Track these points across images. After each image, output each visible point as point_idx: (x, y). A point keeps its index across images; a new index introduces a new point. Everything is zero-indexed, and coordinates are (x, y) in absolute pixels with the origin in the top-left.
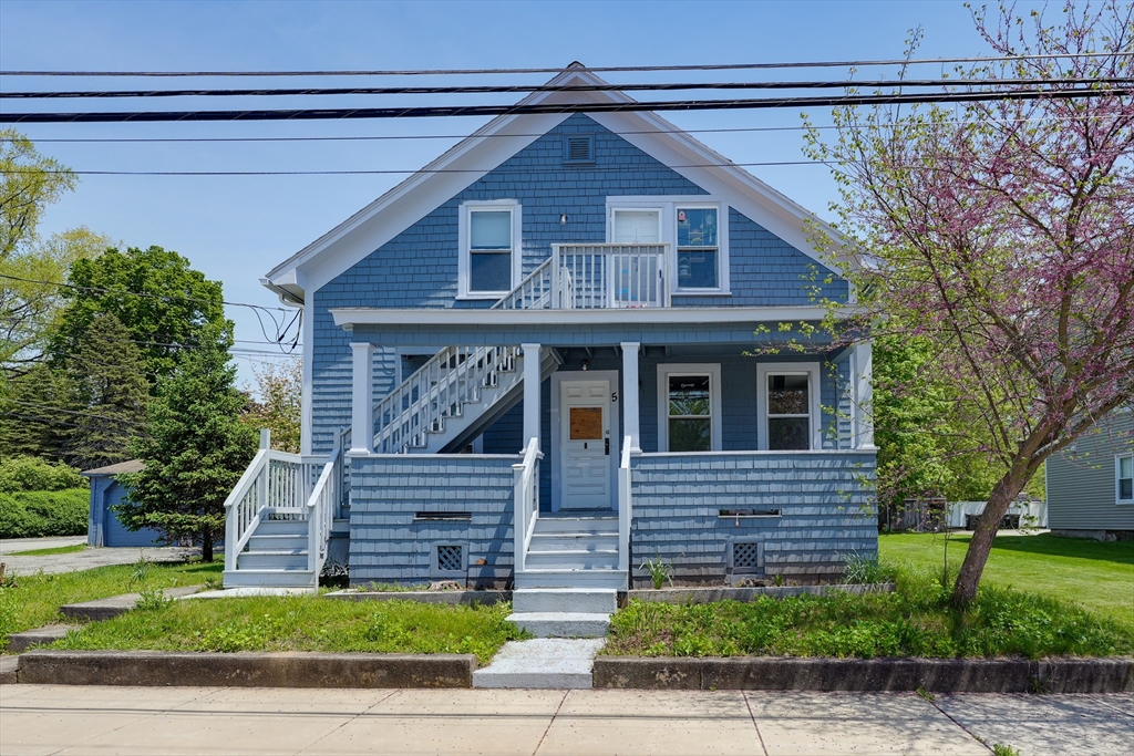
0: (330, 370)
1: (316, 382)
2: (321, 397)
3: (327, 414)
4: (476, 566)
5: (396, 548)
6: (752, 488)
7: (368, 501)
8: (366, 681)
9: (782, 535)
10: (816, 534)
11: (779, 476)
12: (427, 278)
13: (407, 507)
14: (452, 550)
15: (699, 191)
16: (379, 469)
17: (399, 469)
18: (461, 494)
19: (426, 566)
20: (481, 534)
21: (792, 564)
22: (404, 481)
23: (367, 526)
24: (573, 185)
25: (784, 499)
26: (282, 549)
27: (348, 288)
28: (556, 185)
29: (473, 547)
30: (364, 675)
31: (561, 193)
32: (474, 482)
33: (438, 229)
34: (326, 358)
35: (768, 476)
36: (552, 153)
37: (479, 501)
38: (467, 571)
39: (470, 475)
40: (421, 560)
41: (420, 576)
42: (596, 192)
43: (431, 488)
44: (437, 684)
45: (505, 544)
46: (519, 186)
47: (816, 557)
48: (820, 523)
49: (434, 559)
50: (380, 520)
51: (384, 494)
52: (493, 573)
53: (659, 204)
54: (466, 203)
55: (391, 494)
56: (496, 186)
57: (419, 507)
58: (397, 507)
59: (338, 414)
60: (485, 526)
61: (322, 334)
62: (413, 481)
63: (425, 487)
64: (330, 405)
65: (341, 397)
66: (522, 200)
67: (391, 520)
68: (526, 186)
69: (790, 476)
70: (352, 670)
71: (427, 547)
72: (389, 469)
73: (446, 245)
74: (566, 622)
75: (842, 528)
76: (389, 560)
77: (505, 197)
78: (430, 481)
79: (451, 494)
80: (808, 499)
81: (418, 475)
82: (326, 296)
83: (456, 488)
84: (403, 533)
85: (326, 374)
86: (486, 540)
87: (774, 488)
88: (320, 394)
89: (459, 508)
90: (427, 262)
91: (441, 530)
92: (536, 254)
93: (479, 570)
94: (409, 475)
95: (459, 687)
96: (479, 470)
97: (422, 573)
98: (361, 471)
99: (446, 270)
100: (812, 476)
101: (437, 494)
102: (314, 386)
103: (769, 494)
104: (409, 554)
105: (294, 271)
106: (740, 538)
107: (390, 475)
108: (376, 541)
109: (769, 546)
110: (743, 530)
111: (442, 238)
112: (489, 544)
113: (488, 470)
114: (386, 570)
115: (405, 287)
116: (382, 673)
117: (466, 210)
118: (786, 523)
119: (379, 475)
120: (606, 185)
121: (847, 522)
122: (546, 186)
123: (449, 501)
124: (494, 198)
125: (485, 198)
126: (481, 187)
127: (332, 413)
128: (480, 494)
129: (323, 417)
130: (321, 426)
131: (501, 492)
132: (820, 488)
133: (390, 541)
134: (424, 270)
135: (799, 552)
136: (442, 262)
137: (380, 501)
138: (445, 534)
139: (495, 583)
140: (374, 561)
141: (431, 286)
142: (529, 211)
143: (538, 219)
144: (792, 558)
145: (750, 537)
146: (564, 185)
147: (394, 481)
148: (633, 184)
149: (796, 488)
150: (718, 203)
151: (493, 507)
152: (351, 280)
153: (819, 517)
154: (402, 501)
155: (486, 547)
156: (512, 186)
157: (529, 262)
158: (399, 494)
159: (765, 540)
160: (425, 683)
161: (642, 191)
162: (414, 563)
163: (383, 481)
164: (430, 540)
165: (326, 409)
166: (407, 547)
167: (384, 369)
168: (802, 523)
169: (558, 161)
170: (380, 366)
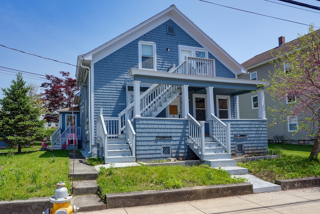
0: (99, 89)
1: (95, 93)
2: (97, 98)
3: (99, 104)
4: (174, 153)
5: (151, 148)
6: (241, 129)
7: (141, 133)
8: (226, 194)
9: (248, 142)
10: (255, 142)
11: (247, 126)
12: (129, 63)
13: (154, 135)
14: (166, 148)
15: (201, 47)
16: (145, 122)
17: (151, 122)
18: (169, 131)
19: (160, 154)
20: (175, 143)
21: (250, 150)
22: (152, 126)
23: (141, 141)
24: (169, 40)
25: (248, 132)
26: (115, 149)
27: (105, 63)
28: (165, 40)
29: (173, 147)
30: (225, 192)
31: (167, 42)
32: (172, 127)
33: (132, 48)
34: (98, 85)
35: (244, 126)
36: (164, 30)
37: (174, 133)
38: (172, 155)
39: (171, 125)
40: (159, 152)
41: (158, 157)
42: (176, 43)
43: (160, 128)
44: (244, 193)
45: (182, 146)
46: (155, 38)
47: (255, 148)
48: (256, 139)
49: (162, 151)
50: (145, 139)
51: (146, 130)
52: (179, 155)
53: (192, 49)
54: (140, 41)
55: (149, 130)
56: (149, 37)
57: (157, 135)
58: (150, 135)
59: (102, 104)
60: (176, 141)
61: (97, 77)
62: (155, 126)
63: (159, 128)
64: (100, 101)
65: (103, 98)
66: (156, 42)
67: (149, 139)
68: (157, 38)
69: (249, 126)
70: (221, 191)
71: (160, 147)
72: (148, 122)
73: (135, 53)
74: (238, 170)
75: (260, 140)
76: (149, 152)
77: (151, 41)
78: (160, 126)
79: (166, 131)
80: (253, 132)
81: (156, 124)
82: (98, 65)
83: (168, 129)
84: (152, 143)
85: (99, 91)
86: (176, 145)
87: (246, 129)
88: (96, 97)
89: (168, 135)
90: (130, 58)
91: (164, 142)
92: (161, 59)
93: (175, 154)
94: (154, 124)
95: (250, 193)
96: (174, 123)
97: (159, 156)
98: (139, 123)
99: (135, 61)
100: (254, 126)
101: (162, 131)
102: (94, 94)
103: (245, 131)
104: (154, 150)
105: (91, 56)
106: (239, 143)
107: (148, 124)
108: (144, 146)
109: (245, 145)
110: (240, 141)
111: (134, 51)
112: (177, 146)
113: (176, 123)
114: (148, 155)
115: (123, 65)
116: (230, 191)
117: (140, 43)
118: (249, 139)
119: (145, 124)
120: (178, 41)
121: (262, 138)
122: (162, 39)
123: (166, 133)
124: (148, 41)
125: (146, 41)
126: (145, 37)
127: (101, 104)
128: (174, 131)
129: (98, 105)
130: (97, 107)
131: (180, 130)
132: (255, 129)
133: (149, 145)
134: (128, 60)
135: (252, 147)
136: (134, 58)
137: (145, 132)
138: (165, 143)
139: (180, 158)
140: (144, 152)
141: (131, 65)
142: (158, 46)
143: (161, 49)
144: (250, 148)
145: (241, 143)
146: (167, 40)
147: (149, 126)
148: (185, 42)
149: (250, 129)
150: (206, 50)
151: (178, 135)
152: (106, 61)
153: (256, 137)
154: (152, 133)
155: (176, 147)
156: (153, 38)
157: (159, 61)
158: (151, 130)
159: (244, 144)
160: (241, 193)
161: (187, 44)
162: (156, 153)
163: (146, 126)
164: (161, 145)
165: (99, 102)
166: (154, 148)
167: (117, 90)
168: (252, 139)
169: (165, 33)
170: (116, 89)
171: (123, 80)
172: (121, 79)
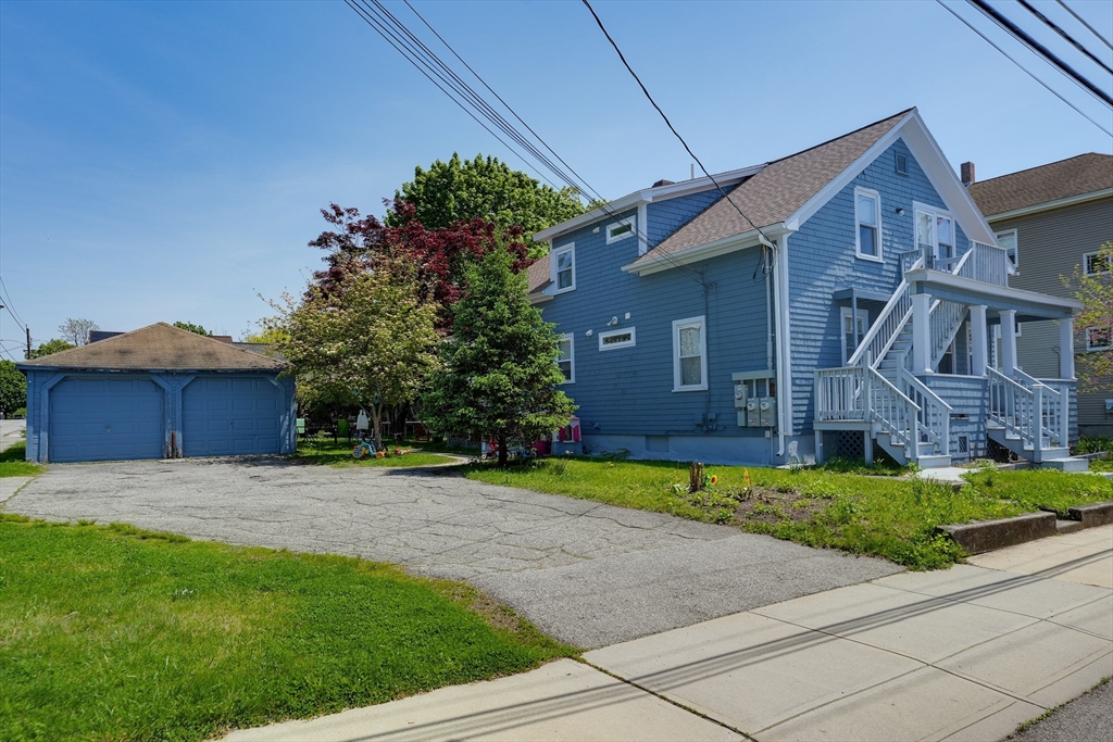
0: (798, 301)
1: (792, 310)
2: (794, 323)
3: (797, 336)
4: (973, 449)
12: (842, 238)
14: (964, 439)
15: (945, 207)
16: (937, 383)
17: (943, 384)
18: (965, 402)
19: (956, 451)
20: (972, 428)
22: (946, 393)
24: (900, 188)
27: (805, 237)
28: (893, 186)
29: (970, 437)
31: (896, 192)
32: (969, 394)
33: (846, 203)
34: (796, 291)
36: (891, 163)
37: (971, 406)
39: (967, 390)
42: (910, 196)
43: (955, 398)
45: (980, 435)
46: (879, 182)
49: (958, 446)
52: (978, 454)
53: (932, 212)
54: (857, 187)
56: (869, 179)
60: (973, 424)
61: (792, 271)
62: (949, 393)
63: (953, 397)
64: (799, 329)
65: (804, 324)
66: (881, 192)
68: (881, 183)
71: (955, 438)
72: (940, 384)
73: (850, 216)
77: (873, 189)
79: (962, 402)
81: (950, 389)
82: (794, 241)
83: (963, 398)
85: (797, 305)
86: (975, 432)
88: (794, 320)
89: (965, 411)
90: (842, 226)
92: (888, 233)
93: (973, 452)
94: (947, 389)
96: (970, 386)
99: (850, 234)
101: (957, 402)
102: (790, 313)
107: (940, 388)
111: (848, 210)
112: (976, 435)
113: (973, 386)
115: (832, 242)
117: (858, 191)
119: (937, 388)
120: (913, 192)
122: (890, 185)
123: (961, 406)
124: (868, 187)
125: (865, 186)
126: (863, 177)
128: (971, 402)
131: (977, 401)
134: (840, 232)
138: (961, 427)
141: (844, 245)
142: (884, 201)
143: (888, 208)
146: (897, 187)
148: (923, 195)
150: (951, 217)
151: (976, 411)
152: (806, 231)
155: (975, 437)
156: (876, 181)
157: (885, 238)
161: (925, 200)
164: (956, 433)
167: (824, 305)
169: (893, 169)
170: (822, 302)
171: (834, 279)
172: (830, 278)
